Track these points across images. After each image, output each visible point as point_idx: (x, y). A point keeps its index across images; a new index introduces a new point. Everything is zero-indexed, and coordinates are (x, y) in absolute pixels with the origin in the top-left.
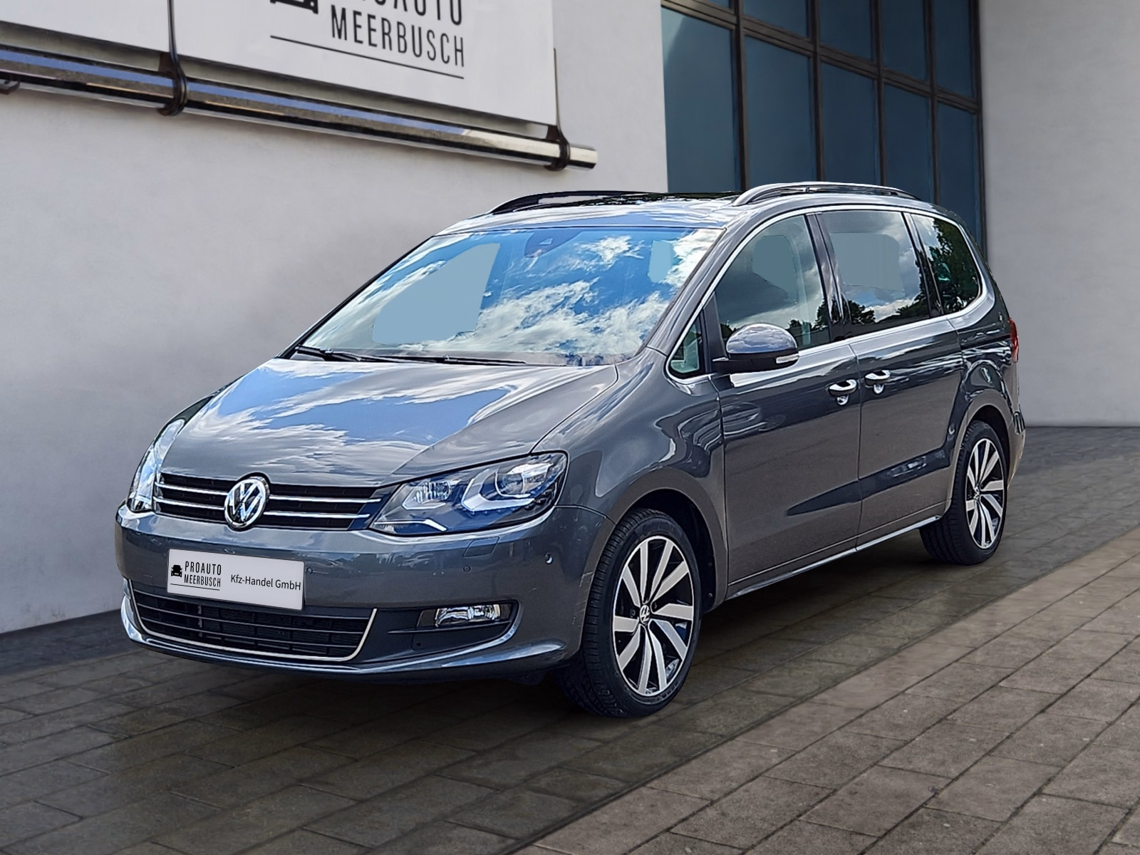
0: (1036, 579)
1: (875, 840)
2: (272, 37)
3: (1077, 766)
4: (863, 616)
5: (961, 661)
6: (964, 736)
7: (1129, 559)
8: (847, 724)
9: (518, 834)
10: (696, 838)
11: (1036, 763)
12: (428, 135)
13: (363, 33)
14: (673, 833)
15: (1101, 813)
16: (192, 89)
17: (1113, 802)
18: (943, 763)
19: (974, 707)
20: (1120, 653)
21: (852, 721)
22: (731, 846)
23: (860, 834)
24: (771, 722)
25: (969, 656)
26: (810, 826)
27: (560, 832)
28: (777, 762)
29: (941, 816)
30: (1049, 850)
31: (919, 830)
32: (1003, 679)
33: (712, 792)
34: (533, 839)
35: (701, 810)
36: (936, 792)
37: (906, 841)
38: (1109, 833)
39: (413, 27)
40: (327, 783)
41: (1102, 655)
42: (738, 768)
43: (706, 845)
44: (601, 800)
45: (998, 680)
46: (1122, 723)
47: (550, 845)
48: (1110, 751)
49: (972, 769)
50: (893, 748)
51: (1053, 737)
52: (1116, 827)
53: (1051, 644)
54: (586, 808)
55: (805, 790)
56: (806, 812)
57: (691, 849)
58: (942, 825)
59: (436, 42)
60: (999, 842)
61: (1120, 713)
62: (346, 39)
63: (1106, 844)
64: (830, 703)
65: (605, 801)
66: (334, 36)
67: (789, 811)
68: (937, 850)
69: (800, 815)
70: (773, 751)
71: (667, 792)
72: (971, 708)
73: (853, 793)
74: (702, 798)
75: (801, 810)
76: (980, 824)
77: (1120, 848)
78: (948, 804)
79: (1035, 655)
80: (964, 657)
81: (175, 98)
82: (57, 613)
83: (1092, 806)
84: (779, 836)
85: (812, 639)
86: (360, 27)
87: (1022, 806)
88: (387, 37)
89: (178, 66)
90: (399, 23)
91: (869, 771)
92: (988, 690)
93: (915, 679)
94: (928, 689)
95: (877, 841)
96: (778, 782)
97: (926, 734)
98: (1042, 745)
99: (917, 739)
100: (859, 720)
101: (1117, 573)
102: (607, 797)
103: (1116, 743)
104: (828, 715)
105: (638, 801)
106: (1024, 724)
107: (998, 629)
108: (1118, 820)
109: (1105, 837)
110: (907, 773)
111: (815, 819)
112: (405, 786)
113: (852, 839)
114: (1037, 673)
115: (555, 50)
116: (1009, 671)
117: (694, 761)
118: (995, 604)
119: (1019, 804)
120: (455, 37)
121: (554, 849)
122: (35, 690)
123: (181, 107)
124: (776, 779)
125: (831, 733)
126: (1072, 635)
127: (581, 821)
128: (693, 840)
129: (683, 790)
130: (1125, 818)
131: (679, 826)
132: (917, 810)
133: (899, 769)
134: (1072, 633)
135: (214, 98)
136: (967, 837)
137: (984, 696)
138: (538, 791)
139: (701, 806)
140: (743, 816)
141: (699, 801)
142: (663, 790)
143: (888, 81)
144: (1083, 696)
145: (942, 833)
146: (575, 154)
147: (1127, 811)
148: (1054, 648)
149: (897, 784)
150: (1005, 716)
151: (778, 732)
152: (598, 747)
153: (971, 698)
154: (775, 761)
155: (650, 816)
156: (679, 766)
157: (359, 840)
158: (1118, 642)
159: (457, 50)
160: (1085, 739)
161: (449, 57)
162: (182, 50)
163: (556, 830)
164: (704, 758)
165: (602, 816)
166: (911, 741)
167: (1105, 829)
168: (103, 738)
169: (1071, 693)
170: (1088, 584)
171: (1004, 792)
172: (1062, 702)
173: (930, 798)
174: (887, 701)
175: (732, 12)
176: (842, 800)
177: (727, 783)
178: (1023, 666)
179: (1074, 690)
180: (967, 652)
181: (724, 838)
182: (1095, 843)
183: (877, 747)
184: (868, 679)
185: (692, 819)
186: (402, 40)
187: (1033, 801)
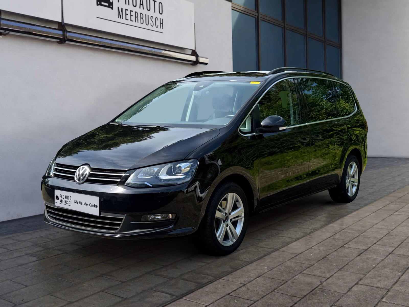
0: (357, 209)
1: (300, 299)
2: (97, 17)
3: (370, 275)
4: (298, 221)
5: (331, 237)
6: (332, 263)
7: (390, 203)
8: (291, 259)
9: (177, 295)
10: (239, 297)
11: (357, 273)
12: (150, 52)
13: (128, 17)
14: (231, 295)
15: (378, 291)
16: (69, 35)
17: (383, 287)
18: (324, 273)
19: (335, 253)
20: (386, 236)
21: (293, 258)
22: (250, 300)
23: (295, 297)
24: (265, 257)
25: (334, 236)
26: (278, 294)
27: (191, 294)
28: (267, 271)
29: (324, 291)
30: (360, 303)
31: (316, 296)
32: (346, 244)
33: (244, 281)
34: (182, 296)
35: (241, 287)
36: (322, 283)
37: (311, 300)
38: (381, 298)
39: (146, 15)
40: (111, 276)
41: (380, 236)
42: (254, 273)
43: (242, 300)
44: (206, 283)
45: (344, 244)
46: (386, 260)
47: (188, 299)
48: (382, 270)
49: (334, 275)
50: (307, 267)
51: (362, 264)
52: (383, 296)
53: (362, 232)
54: (201, 286)
55: (276, 281)
56: (276, 289)
57: (237, 301)
58: (324, 294)
59: (154, 20)
60: (343, 300)
61: (386, 257)
62: (122, 18)
63: (380, 302)
64: (285, 251)
65: (207, 284)
66: (118, 17)
67: (271, 288)
68: (322, 303)
69: (274, 290)
70: (265, 267)
71: (229, 281)
72: (334, 254)
73: (293, 283)
74: (241, 283)
75: (275, 288)
76: (337, 294)
77: (385, 303)
78: (326, 287)
79: (356, 236)
80: (332, 236)
81: (63, 38)
82: (19, 215)
83: (375, 288)
84: (267, 297)
85: (280, 229)
86: (127, 14)
87: (351, 288)
88: (137, 18)
89: (65, 27)
90: (141, 14)
91: (298, 275)
92: (340, 248)
93: (315, 243)
94: (320, 247)
95: (301, 299)
96: (267, 278)
97: (319, 263)
98: (359, 267)
99: (315, 264)
100: (296, 257)
101: (386, 208)
102: (208, 282)
103: (384, 267)
104: (285, 255)
105: (219, 284)
106: (352, 260)
107: (344, 227)
108: (384, 293)
109: (380, 299)
110: (312, 276)
111: (280, 291)
112: (138, 277)
113: (292, 298)
114: (357, 242)
115: (195, 24)
116: (348, 241)
117: (238, 271)
118: (343, 218)
119: (350, 287)
120: (160, 19)
121: (189, 300)
122: (11, 241)
123: (65, 41)
124: (267, 277)
125: (286, 262)
126: (370, 229)
127: (199, 290)
128: (237, 298)
129: (234, 280)
130: (387, 293)
131: (233, 293)
132: (315, 289)
133: (309, 274)
134: (370, 228)
135: (77, 38)
136: (332, 298)
137: (339, 250)
138: (184, 280)
139: (240, 286)
140: (255, 290)
141: (240, 284)
142: (227, 280)
143: (309, 36)
144: (373, 250)
145: (323, 297)
146: (201, 60)
147: (388, 290)
148: (363, 234)
149: (308, 279)
150: (346, 257)
151: (267, 261)
152: (205, 265)
153: (334, 250)
154: (266, 271)
155: (223, 289)
156: (233, 272)
157: (122, 295)
158: (386, 232)
159: (161, 23)
160: (373, 265)
161: (158, 26)
162: (66, 21)
163: (190, 293)
164: (242, 269)
165: (206, 289)
166: (313, 265)
167: (380, 297)
168: (34, 259)
169: (369, 249)
170: (375, 212)
171: (345, 283)
172: (366, 252)
173: (320, 285)
174: (305, 251)
175: (256, 12)
176: (289, 285)
177: (250, 278)
178: (353, 240)
179: (370, 248)
180: (333, 234)
181: (248, 297)
182: (376, 301)
183: (302, 267)
184: (299, 243)
185: (237, 290)
186: (142, 19)
187: (355, 286)
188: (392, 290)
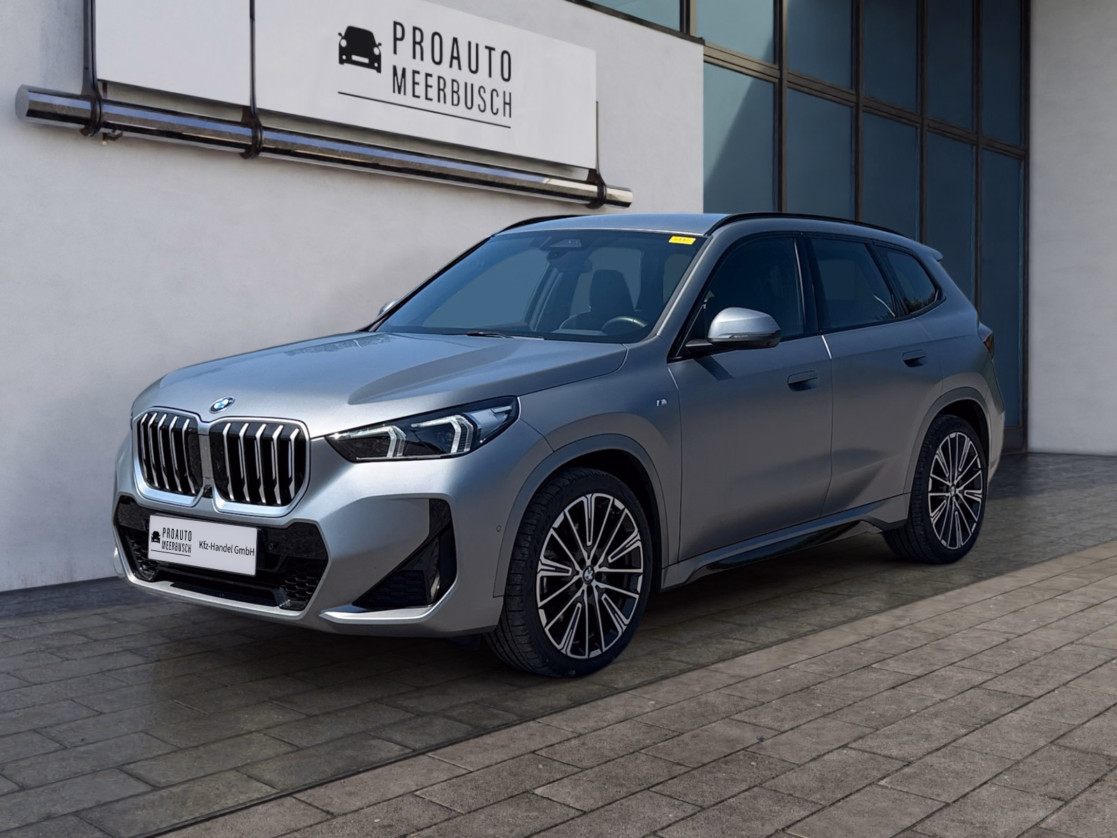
0: (967, 585)
2: (340, 93)
3: (890, 730)
4: (794, 607)
5: (853, 646)
7: (1061, 574)
8: (724, 687)
9: (417, 747)
10: (552, 759)
11: (859, 725)
13: (420, 90)
14: (536, 754)
15: (883, 764)
16: (267, 137)
17: (900, 756)
18: (783, 720)
19: (838, 681)
20: (994, 648)
21: (730, 685)
22: (574, 766)
23: (681, 765)
24: (665, 682)
25: (862, 643)
26: (645, 757)
27: (451, 747)
29: (754, 757)
31: (729, 766)
32: (879, 662)
33: (584, 728)
34: (428, 750)
35: (568, 740)
36: (762, 740)
37: (713, 773)
38: (879, 778)
39: (466, 84)
40: (291, 702)
41: (975, 648)
42: (616, 713)
43: (556, 764)
44: (493, 728)
45: (872, 662)
46: (953, 700)
47: (437, 755)
48: (927, 720)
49: (802, 726)
50: (749, 706)
51: (887, 707)
52: (888, 774)
53: (940, 637)
54: (480, 732)
55: (658, 732)
56: (649, 746)
57: (544, 766)
58: (750, 764)
59: (487, 97)
60: (786, 778)
61: (957, 693)
62: (405, 94)
63: (871, 785)
64: (721, 671)
65: (496, 729)
66: (394, 92)
67: (636, 746)
68: (733, 779)
69: (643, 749)
70: (651, 702)
71: (549, 725)
72: (835, 681)
73: (694, 736)
74: (573, 732)
75: (646, 745)
76: (780, 765)
77: (880, 789)
78: (766, 749)
79: (919, 645)
80: (857, 643)
81: (252, 144)
83: (880, 758)
84: (617, 762)
85: (739, 622)
86: (418, 84)
87: (824, 754)
88: (442, 93)
89: (257, 117)
90: (453, 81)
91: (718, 722)
92: (859, 669)
93: (805, 657)
94: (810, 665)
95: (691, 770)
96: (641, 725)
97: (785, 699)
98: (873, 712)
99: (774, 702)
100: (737, 685)
102: (498, 726)
103: (936, 715)
104: (713, 680)
105: (520, 731)
106: (870, 697)
107: (902, 623)
108: (894, 769)
109: (874, 780)
110: (748, 725)
111: (653, 752)
113: (672, 768)
114: (911, 659)
115: (597, 103)
116: (887, 656)
117: (583, 706)
119: (822, 753)
120: (504, 92)
121: (439, 758)
123: (257, 152)
124: (641, 722)
125: (707, 693)
126: (964, 632)
127: (470, 741)
128: (548, 759)
129: (562, 725)
130: (900, 768)
131: (544, 749)
132: (739, 751)
133: (744, 722)
134: (965, 630)
136: (764, 773)
137: (852, 673)
138: (449, 718)
139: (570, 737)
140: (597, 746)
141: (570, 734)
142: (546, 724)
143: (930, 129)
144: (937, 678)
145: (746, 768)
146: (611, 194)
147: (906, 763)
148: (940, 640)
149: (734, 732)
150: (859, 689)
151: (663, 689)
152: (514, 691)
153: (841, 674)
154: (649, 710)
155: (526, 741)
156: (569, 708)
157: (297, 742)
158: (999, 640)
159: (505, 103)
160: (912, 711)
161: (498, 109)
163: (447, 746)
164: (594, 703)
165: (488, 739)
166: (768, 703)
167: (879, 775)
168: (139, 660)
169: (928, 676)
170: (1010, 591)
171: (817, 744)
172: (914, 682)
173: (754, 744)
174: (769, 672)
175: (776, 67)
176: (683, 741)
177: (600, 723)
178: (903, 653)
179: (932, 674)
180: (863, 639)
181: (574, 760)
182: (863, 784)
183: (737, 705)
184: (764, 655)
185: (557, 745)
186: (455, 95)
187: (836, 751)
188: (917, 763)
